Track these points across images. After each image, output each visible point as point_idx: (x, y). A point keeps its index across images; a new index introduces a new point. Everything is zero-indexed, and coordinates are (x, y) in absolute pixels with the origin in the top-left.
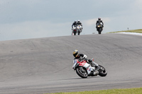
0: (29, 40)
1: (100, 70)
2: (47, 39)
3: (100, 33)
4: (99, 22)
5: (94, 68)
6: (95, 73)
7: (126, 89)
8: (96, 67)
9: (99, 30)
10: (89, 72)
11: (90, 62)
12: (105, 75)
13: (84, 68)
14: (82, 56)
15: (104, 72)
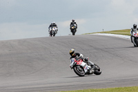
0: (7, 42)
1: (95, 69)
2: (24, 41)
3: (74, 34)
4: (73, 23)
5: (90, 67)
6: (91, 72)
7: (101, 89)
8: (92, 66)
9: (73, 31)
10: (86, 71)
11: (86, 61)
12: (99, 74)
13: (81, 67)
14: (79, 55)
15: (99, 70)
